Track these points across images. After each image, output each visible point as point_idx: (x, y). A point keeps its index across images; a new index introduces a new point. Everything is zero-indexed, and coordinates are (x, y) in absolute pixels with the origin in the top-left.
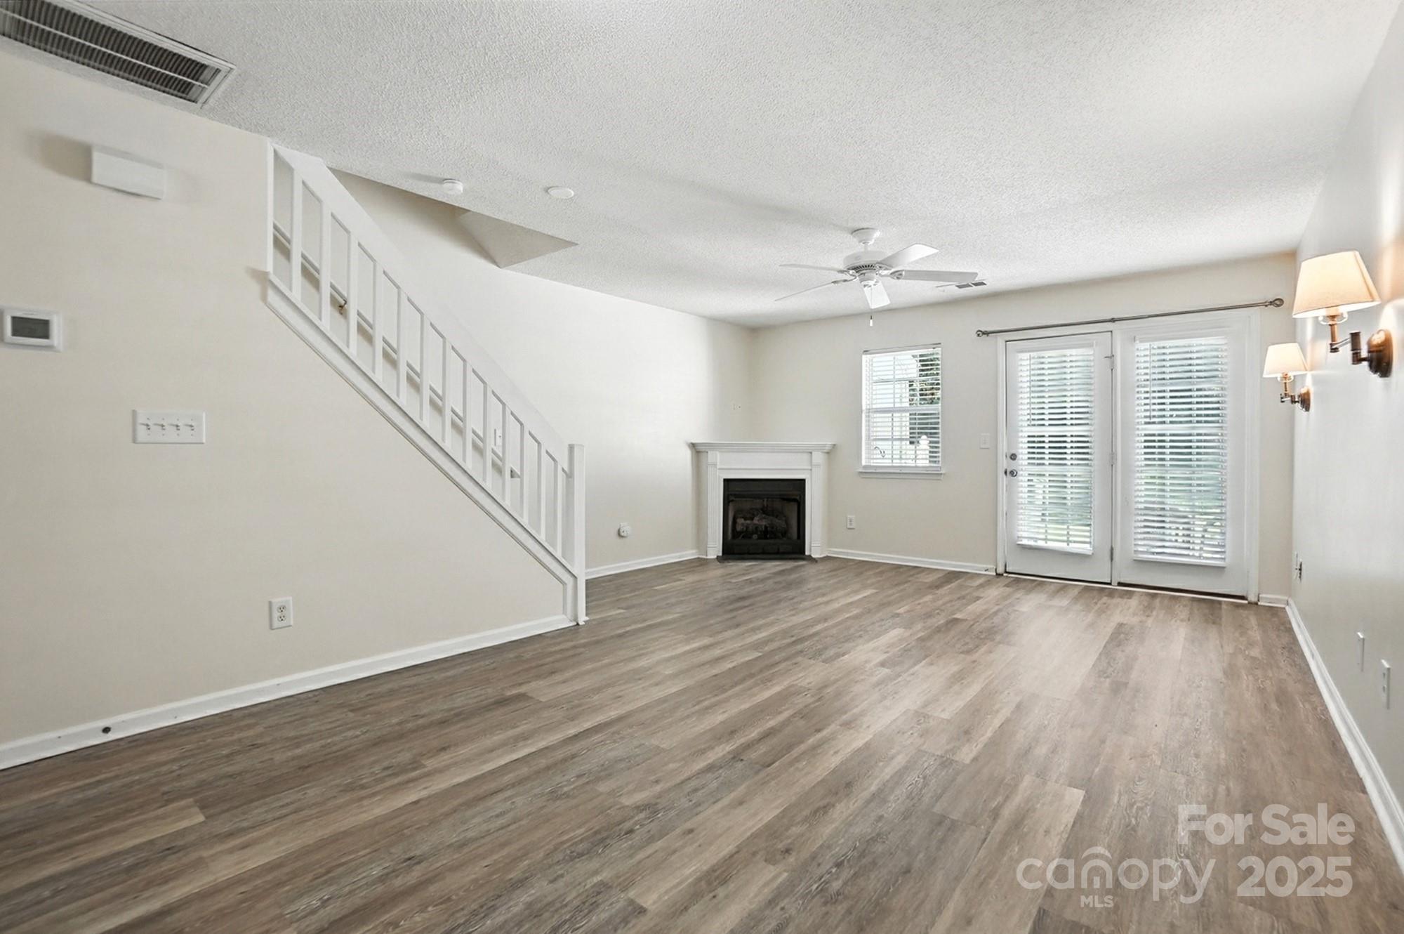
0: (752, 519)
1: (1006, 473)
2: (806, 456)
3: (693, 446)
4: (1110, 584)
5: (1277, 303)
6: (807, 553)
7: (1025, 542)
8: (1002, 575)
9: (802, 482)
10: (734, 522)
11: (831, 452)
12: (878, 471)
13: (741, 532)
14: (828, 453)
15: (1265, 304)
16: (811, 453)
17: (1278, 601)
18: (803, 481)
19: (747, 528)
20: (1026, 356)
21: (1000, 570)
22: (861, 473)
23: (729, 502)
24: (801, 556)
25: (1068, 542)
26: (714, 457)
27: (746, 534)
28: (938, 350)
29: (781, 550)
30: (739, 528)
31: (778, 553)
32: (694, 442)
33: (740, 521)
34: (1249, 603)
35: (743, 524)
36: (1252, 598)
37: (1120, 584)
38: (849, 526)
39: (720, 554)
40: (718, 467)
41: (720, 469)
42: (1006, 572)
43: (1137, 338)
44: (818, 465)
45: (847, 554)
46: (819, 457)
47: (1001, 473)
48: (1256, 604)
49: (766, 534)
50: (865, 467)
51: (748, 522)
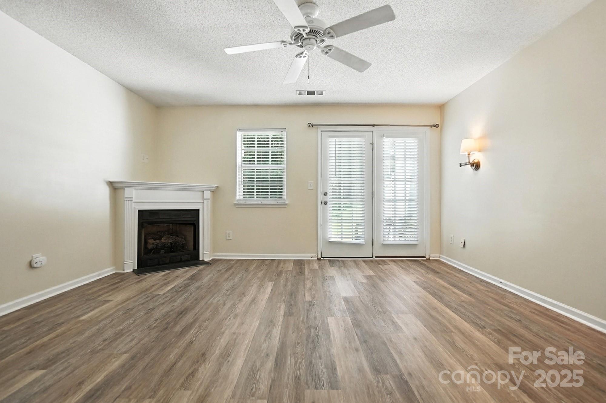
0: (160, 239)
1: (322, 203)
2: (200, 193)
3: (111, 184)
4: (372, 258)
5: (436, 126)
6: (201, 259)
7: (332, 240)
8: (320, 259)
9: (196, 212)
10: (146, 243)
11: (215, 192)
12: (246, 203)
13: (151, 250)
14: (213, 192)
15: (431, 126)
16: (203, 191)
17: (436, 257)
18: (198, 211)
19: (157, 245)
20: (333, 140)
21: (319, 257)
22: (235, 204)
23: (142, 227)
24: (196, 262)
25: (342, 238)
26: (129, 193)
27: (156, 250)
28: (285, 133)
29: (183, 259)
30: (150, 247)
31: (181, 261)
32: (111, 180)
33: (151, 241)
34: (427, 259)
35: (153, 244)
36: (427, 257)
37: (376, 257)
38: (228, 238)
39: (136, 268)
40: (133, 201)
41: (134, 202)
42: (322, 257)
43: (385, 135)
44: (208, 200)
45: (227, 256)
46: (208, 195)
47: (319, 203)
48: (429, 259)
49: (172, 248)
50: (238, 200)
51: (158, 241)
